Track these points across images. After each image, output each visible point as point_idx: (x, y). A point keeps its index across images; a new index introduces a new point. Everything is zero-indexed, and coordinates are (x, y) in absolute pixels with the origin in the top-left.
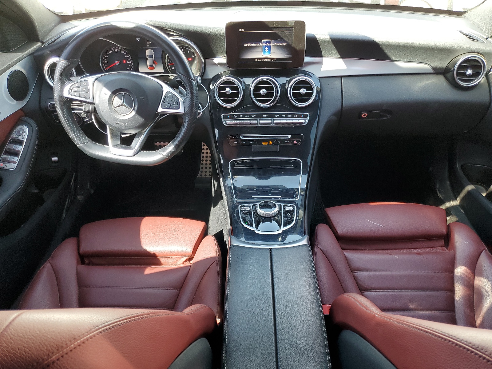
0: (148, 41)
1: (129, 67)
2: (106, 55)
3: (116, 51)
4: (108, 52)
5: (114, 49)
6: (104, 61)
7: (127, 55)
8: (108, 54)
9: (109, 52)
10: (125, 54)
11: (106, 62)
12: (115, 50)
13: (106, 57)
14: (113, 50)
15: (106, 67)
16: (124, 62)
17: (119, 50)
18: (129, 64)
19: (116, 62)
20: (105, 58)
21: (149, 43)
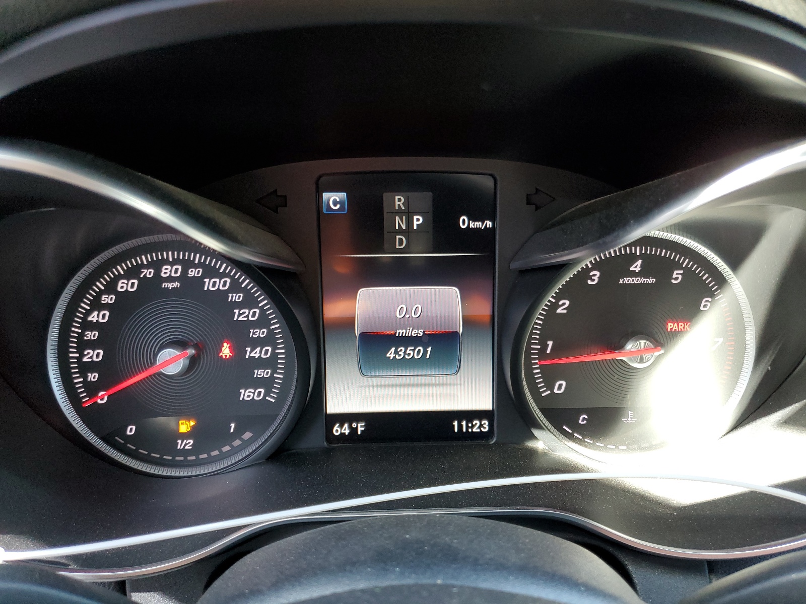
0: (400, 213)
1: (257, 383)
2: (97, 305)
3: (170, 279)
4: (111, 288)
5: (157, 265)
6: (83, 345)
7: (249, 302)
8: (107, 299)
9: (123, 286)
10: (237, 297)
11: (94, 355)
12: (166, 271)
13: (93, 317)
14: (148, 273)
15: (92, 389)
16: (226, 351)
17: (193, 273)
18: (260, 363)
19: (168, 353)
20: (87, 326)
21: (410, 223)
